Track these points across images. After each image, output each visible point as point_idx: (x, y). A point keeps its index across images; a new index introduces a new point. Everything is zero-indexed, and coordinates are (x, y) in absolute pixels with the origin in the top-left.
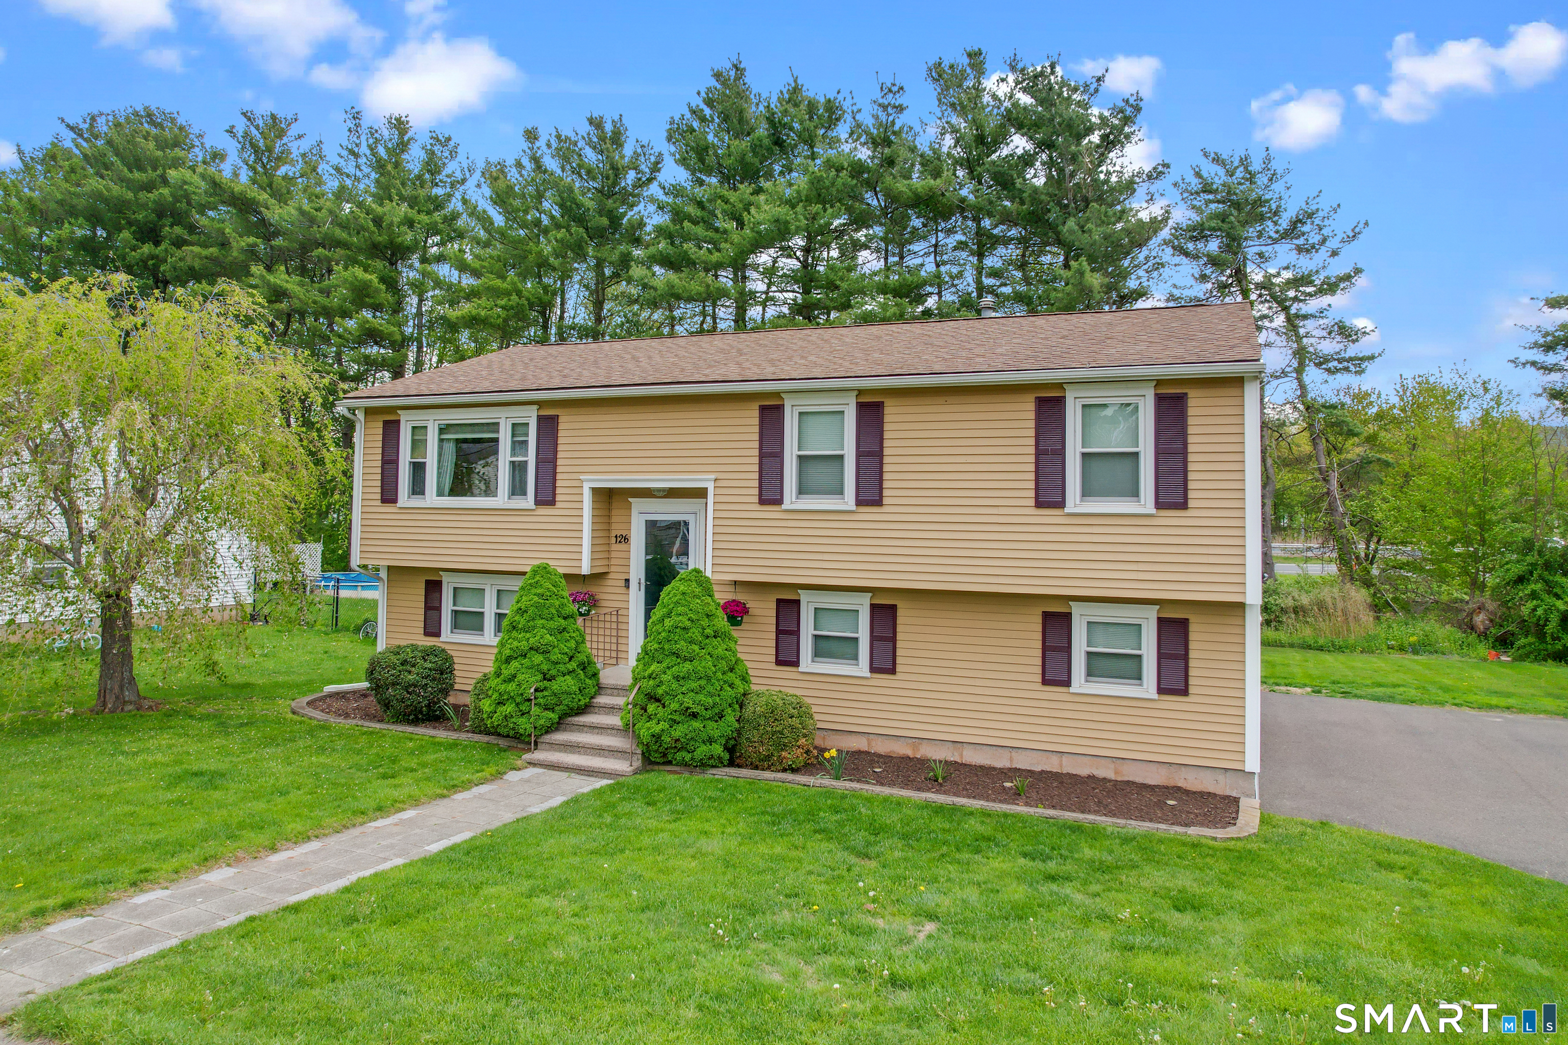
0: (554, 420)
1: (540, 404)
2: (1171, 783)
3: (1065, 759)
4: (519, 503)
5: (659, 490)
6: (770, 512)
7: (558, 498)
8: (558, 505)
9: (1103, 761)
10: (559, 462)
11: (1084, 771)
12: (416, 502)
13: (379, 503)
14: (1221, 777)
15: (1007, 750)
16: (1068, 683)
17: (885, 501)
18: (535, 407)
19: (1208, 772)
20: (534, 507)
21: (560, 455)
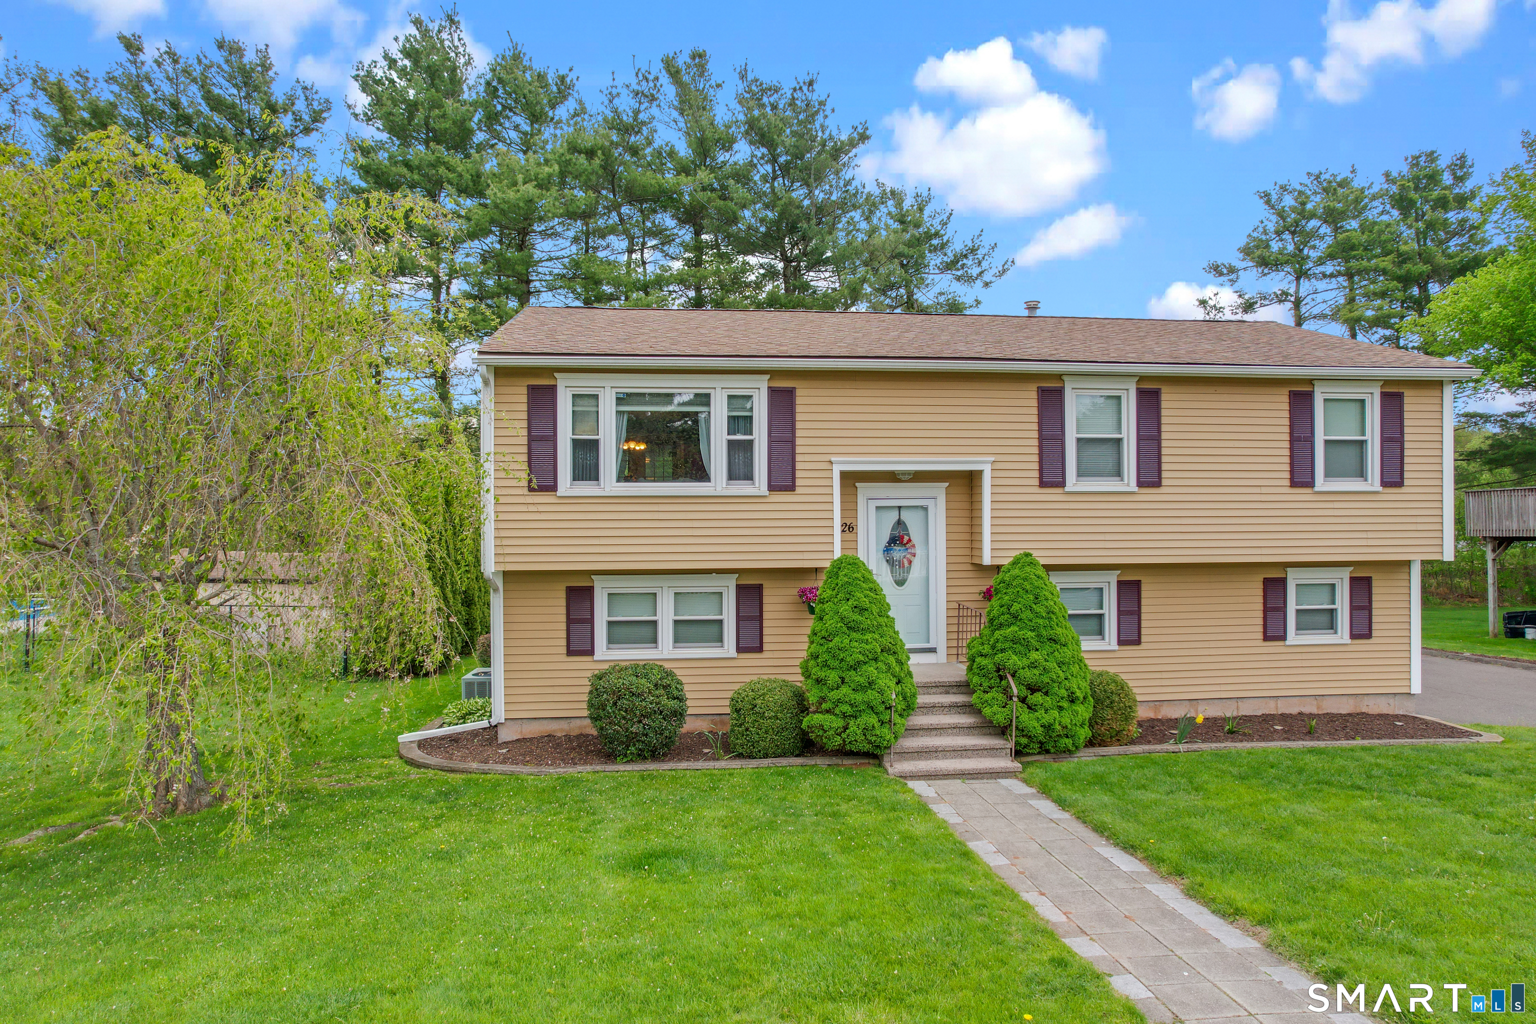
0: (790, 393)
1: (774, 374)
2: (1358, 711)
3: (1280, 702)
4: (741, 488)
5: (904, 473)
6: (1052, 494)
7: (798, 482)
8: (799, 490)
9: (1308, 699)
10: (798, 441)
11: (1294, 711)
12: (586, 489)
13: (525, 491)
14: (1391, 701)
15: (1234, 701)
16: (1283, 638)
17: (1164, 482)
18: (768, 377)
19: (1383, 698)
20: (767, 493)
21: (798, 433)
